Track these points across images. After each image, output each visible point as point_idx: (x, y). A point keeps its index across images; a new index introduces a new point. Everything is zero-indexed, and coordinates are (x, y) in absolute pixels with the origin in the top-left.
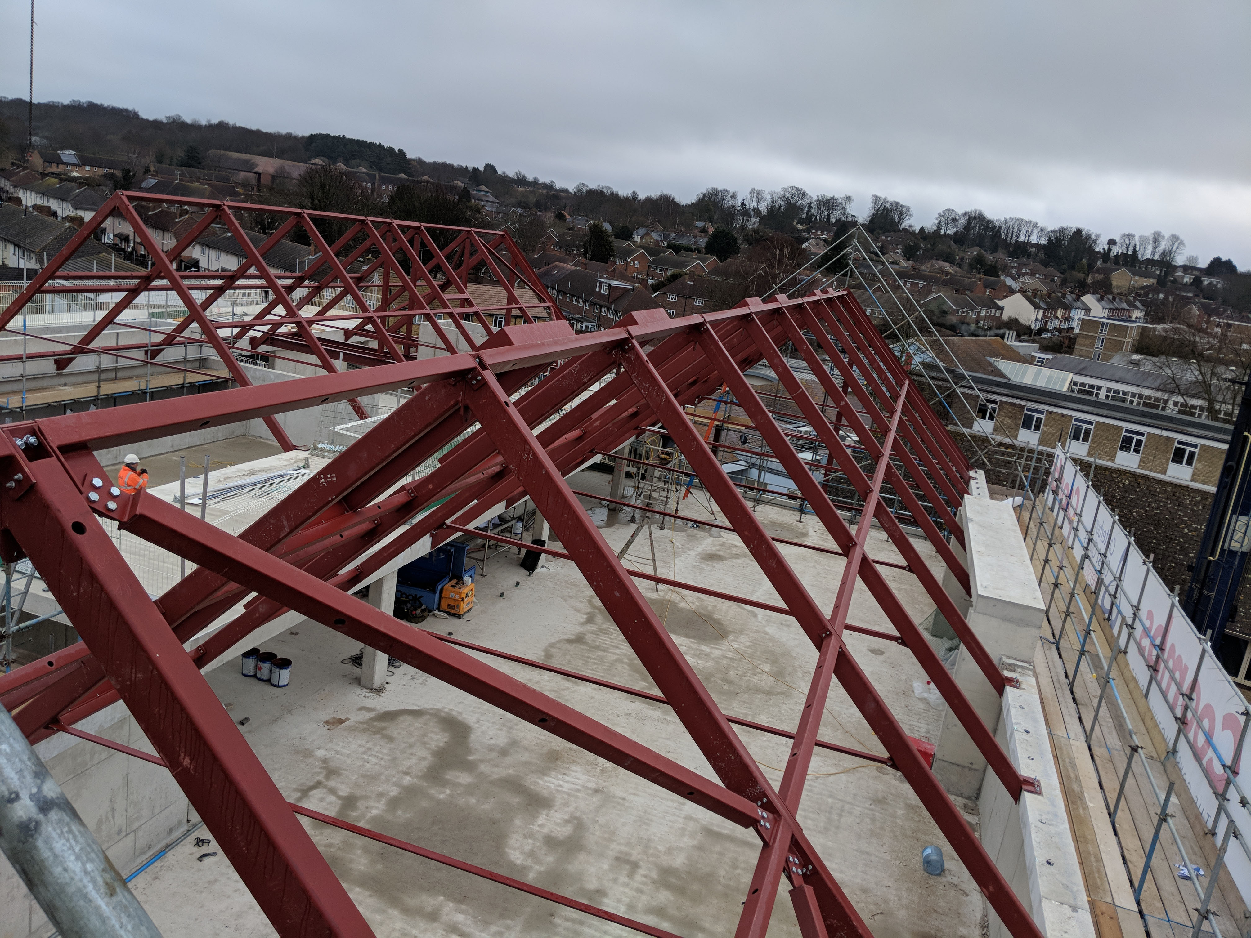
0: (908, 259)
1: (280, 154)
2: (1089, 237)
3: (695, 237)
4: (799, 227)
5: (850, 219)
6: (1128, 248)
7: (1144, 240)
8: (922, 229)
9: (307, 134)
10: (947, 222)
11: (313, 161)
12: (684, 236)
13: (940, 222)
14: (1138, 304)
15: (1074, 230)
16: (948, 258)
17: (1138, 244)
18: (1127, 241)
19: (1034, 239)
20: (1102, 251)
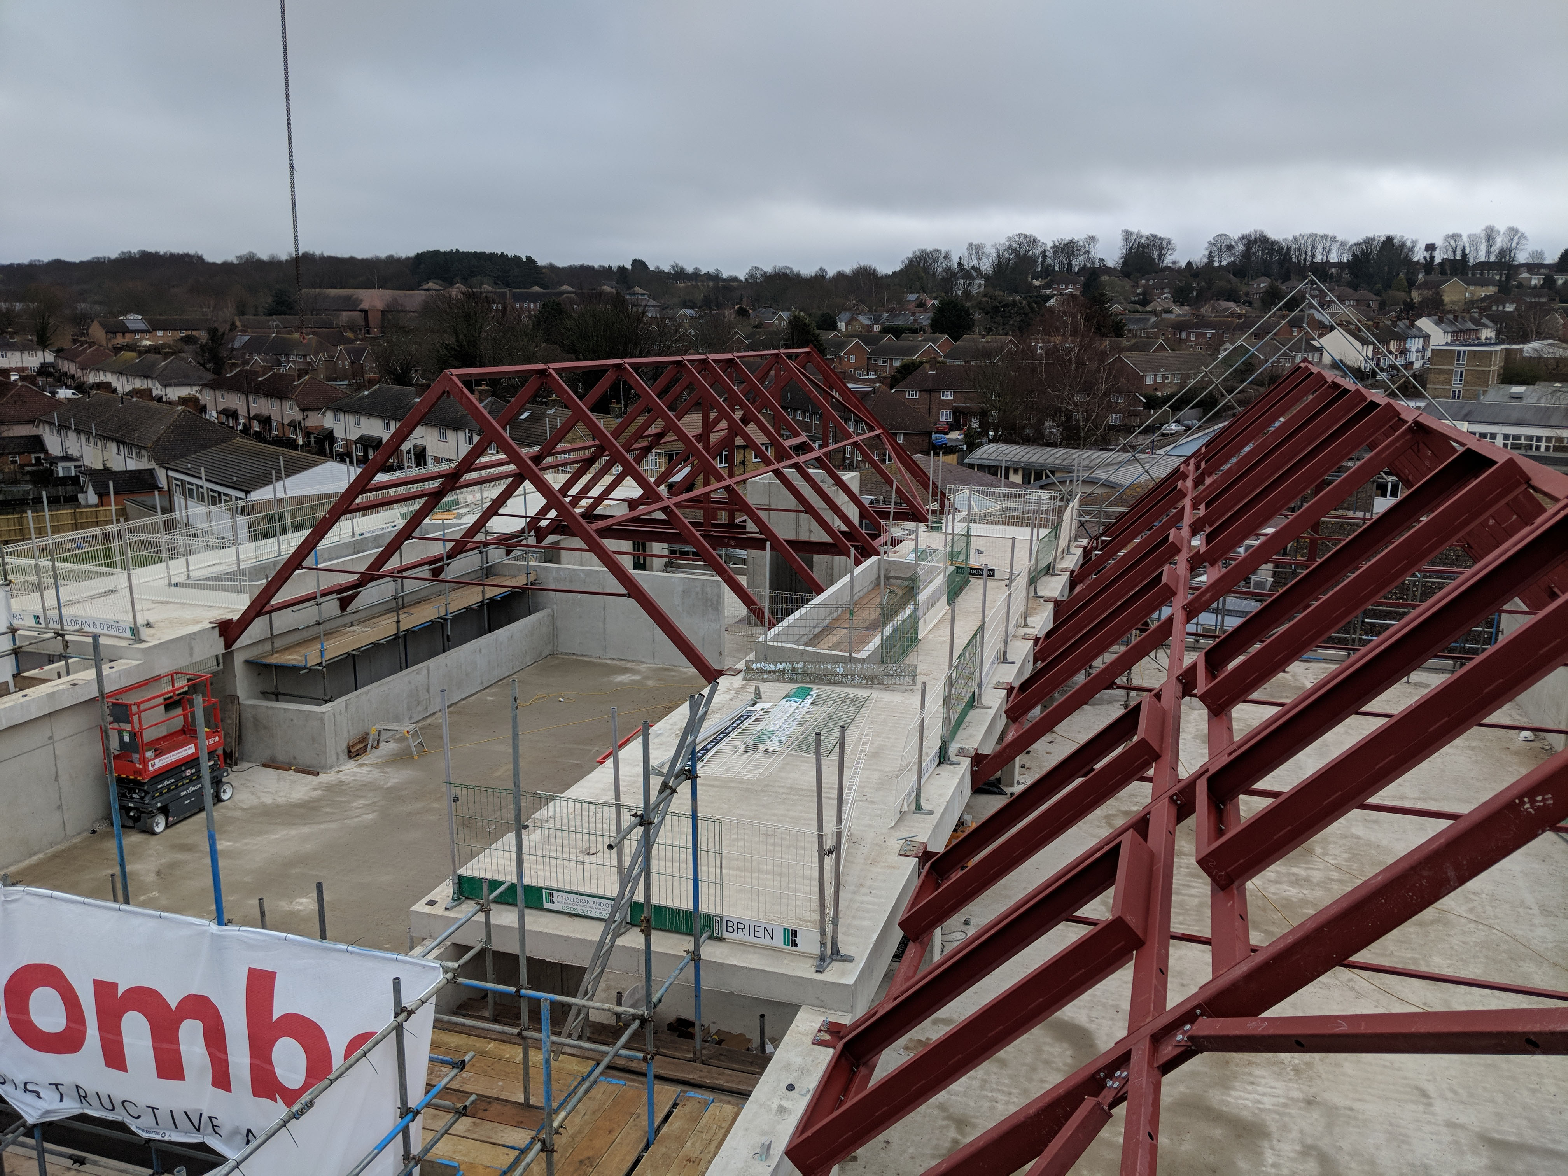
0: (1182, 305)
1: (383, 284)
2: (1403, 245)
3: (913, 314)
4: (1037, 283)
5: (1097, 265)
6: (1454, 252)
7: (1474, 239)
8: (1189, 264)
9: (412, 253)
10: (1221, 251)
11: (426, 286)
12: (899, 315)
13: (1211, 252)
14: (1485, 320)
15: (1383, 239)
16: (1232, 296)
17: (1467, 245)
18: (1453, 243)
19: (1334, 258)
20: (1422, 261)
